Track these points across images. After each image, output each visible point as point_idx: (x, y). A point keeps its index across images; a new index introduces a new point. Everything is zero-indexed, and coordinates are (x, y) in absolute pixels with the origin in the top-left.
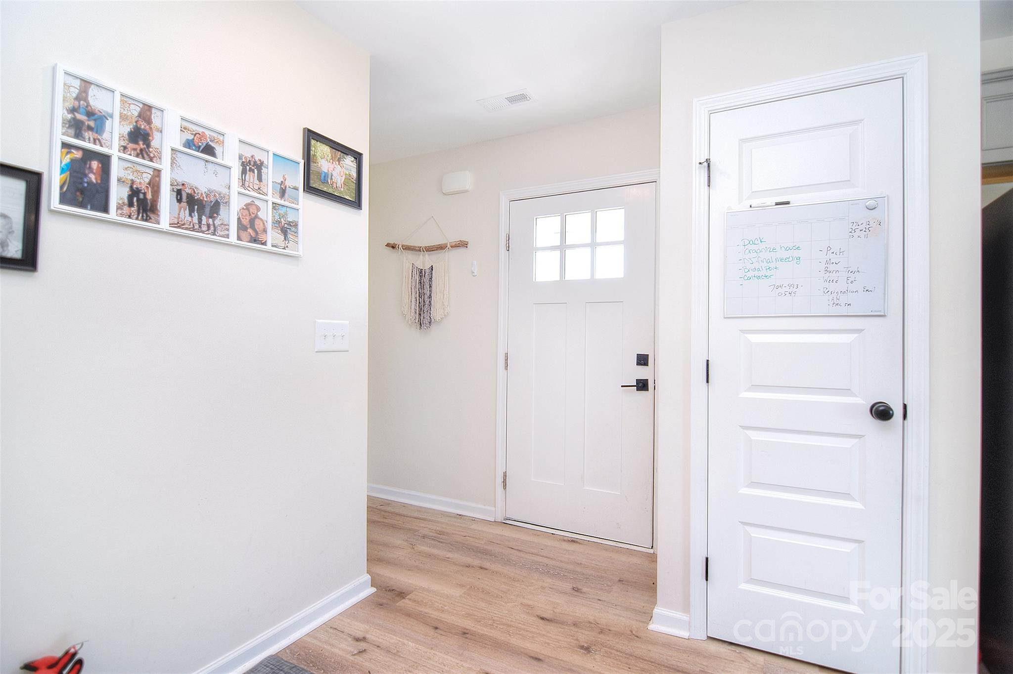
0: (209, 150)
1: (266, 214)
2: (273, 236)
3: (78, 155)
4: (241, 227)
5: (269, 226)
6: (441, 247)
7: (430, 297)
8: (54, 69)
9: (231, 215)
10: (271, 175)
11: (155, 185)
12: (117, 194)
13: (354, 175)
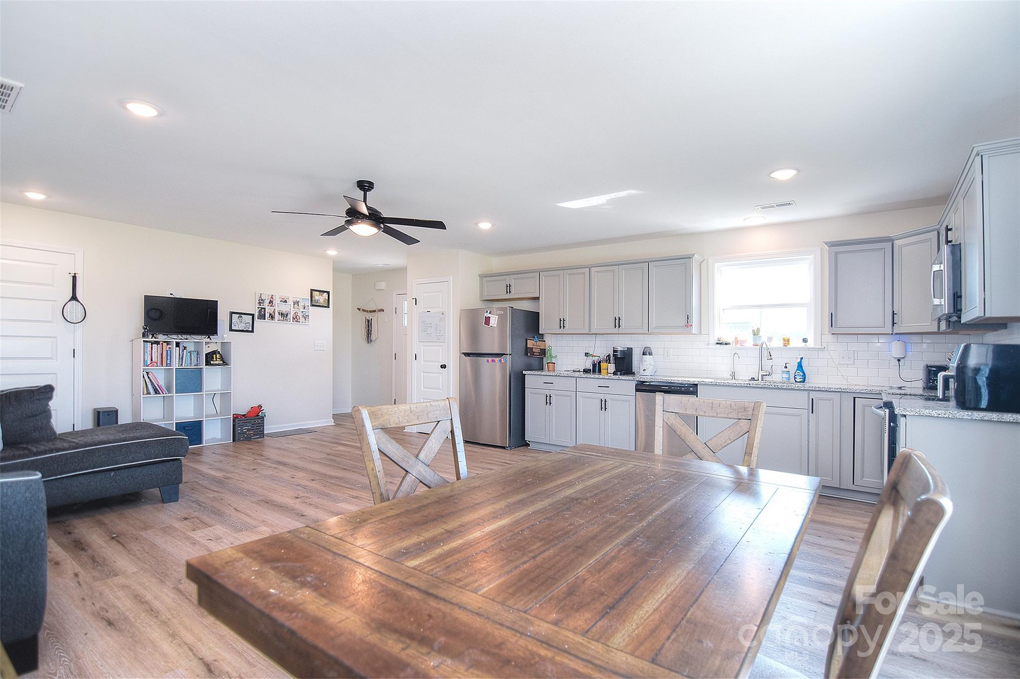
0: (286, 301)
1: (300, 314)
2: (302, 320)
3: (260, 309)
4: (293, 318)
5: (301, 317)
6: (375, 311)
7: (371, 331)
8: (256, 293)
9: (291, 316)
10: (301, 304)
11: (274, 312)
12: (267, 315)
13: (327, 298)
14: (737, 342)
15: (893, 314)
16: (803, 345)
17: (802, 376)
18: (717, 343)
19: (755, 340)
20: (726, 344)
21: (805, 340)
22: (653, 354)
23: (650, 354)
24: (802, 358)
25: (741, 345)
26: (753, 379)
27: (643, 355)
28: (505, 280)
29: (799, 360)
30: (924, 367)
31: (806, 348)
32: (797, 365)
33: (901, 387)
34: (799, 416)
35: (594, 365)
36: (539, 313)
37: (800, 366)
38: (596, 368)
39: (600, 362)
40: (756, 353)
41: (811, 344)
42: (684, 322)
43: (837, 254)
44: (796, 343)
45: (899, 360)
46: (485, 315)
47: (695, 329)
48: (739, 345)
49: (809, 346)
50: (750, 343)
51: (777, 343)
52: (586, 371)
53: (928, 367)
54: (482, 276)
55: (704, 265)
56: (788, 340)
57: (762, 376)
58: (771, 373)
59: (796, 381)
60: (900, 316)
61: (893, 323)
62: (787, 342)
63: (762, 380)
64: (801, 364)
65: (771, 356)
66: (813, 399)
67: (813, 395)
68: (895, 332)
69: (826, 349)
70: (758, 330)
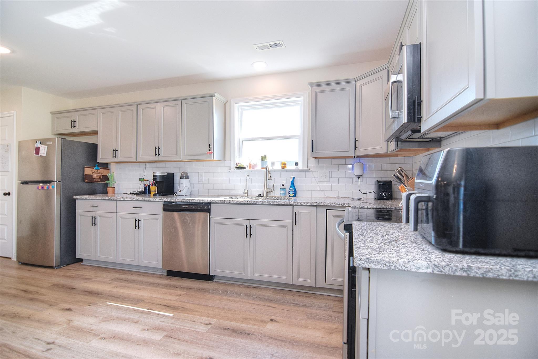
14: (250, 166)
15: (356, 140)
16: (294, 167)
17: (294, 192)
18: (236, 168)
19: (262, 164)
20: (242, 168)
21: (297, 164)
22: (189, 177)
23: (187, 177)
24: (294, 178)
25: (253, 169)
26: (260, 195)
27: (181, 178)
28: (71, 117)
29: (291, 180)
30: (375, 182)
31: (297, 170)
32: (291, 184)
33: (360, 199)
34: (285, 227)
35: (145, 188)
36: (97, 144)
37: (293, 184)
38: (146, 191)
39: (149, 186)
40: (263, 175)
41: (300, 167)
42: (206, 150)
43: (317, 92)
44: (290, 166)
45: (359, 178)
46: (36, 145)
47: (216, 156)
48: (252, 169)
49: (300, 168)
50: (259, 167)
51: (278, 167)
52: (138, 193)
53: (378, 182)
54: (54, 114)
55: (227, 105)
56: (285, 164)
57: (267, 193)
58: (273, 190)
59: (290, 196)
60: (360, 142)
61: (355, 148)
62: (284, 165)
63: (267, 196)
64: (293, 182)
65: (271, 176)
66: (296, 212)
67: (297, 209)
68: (357, 154)
69: (310, 171)
70: (265, 156)
